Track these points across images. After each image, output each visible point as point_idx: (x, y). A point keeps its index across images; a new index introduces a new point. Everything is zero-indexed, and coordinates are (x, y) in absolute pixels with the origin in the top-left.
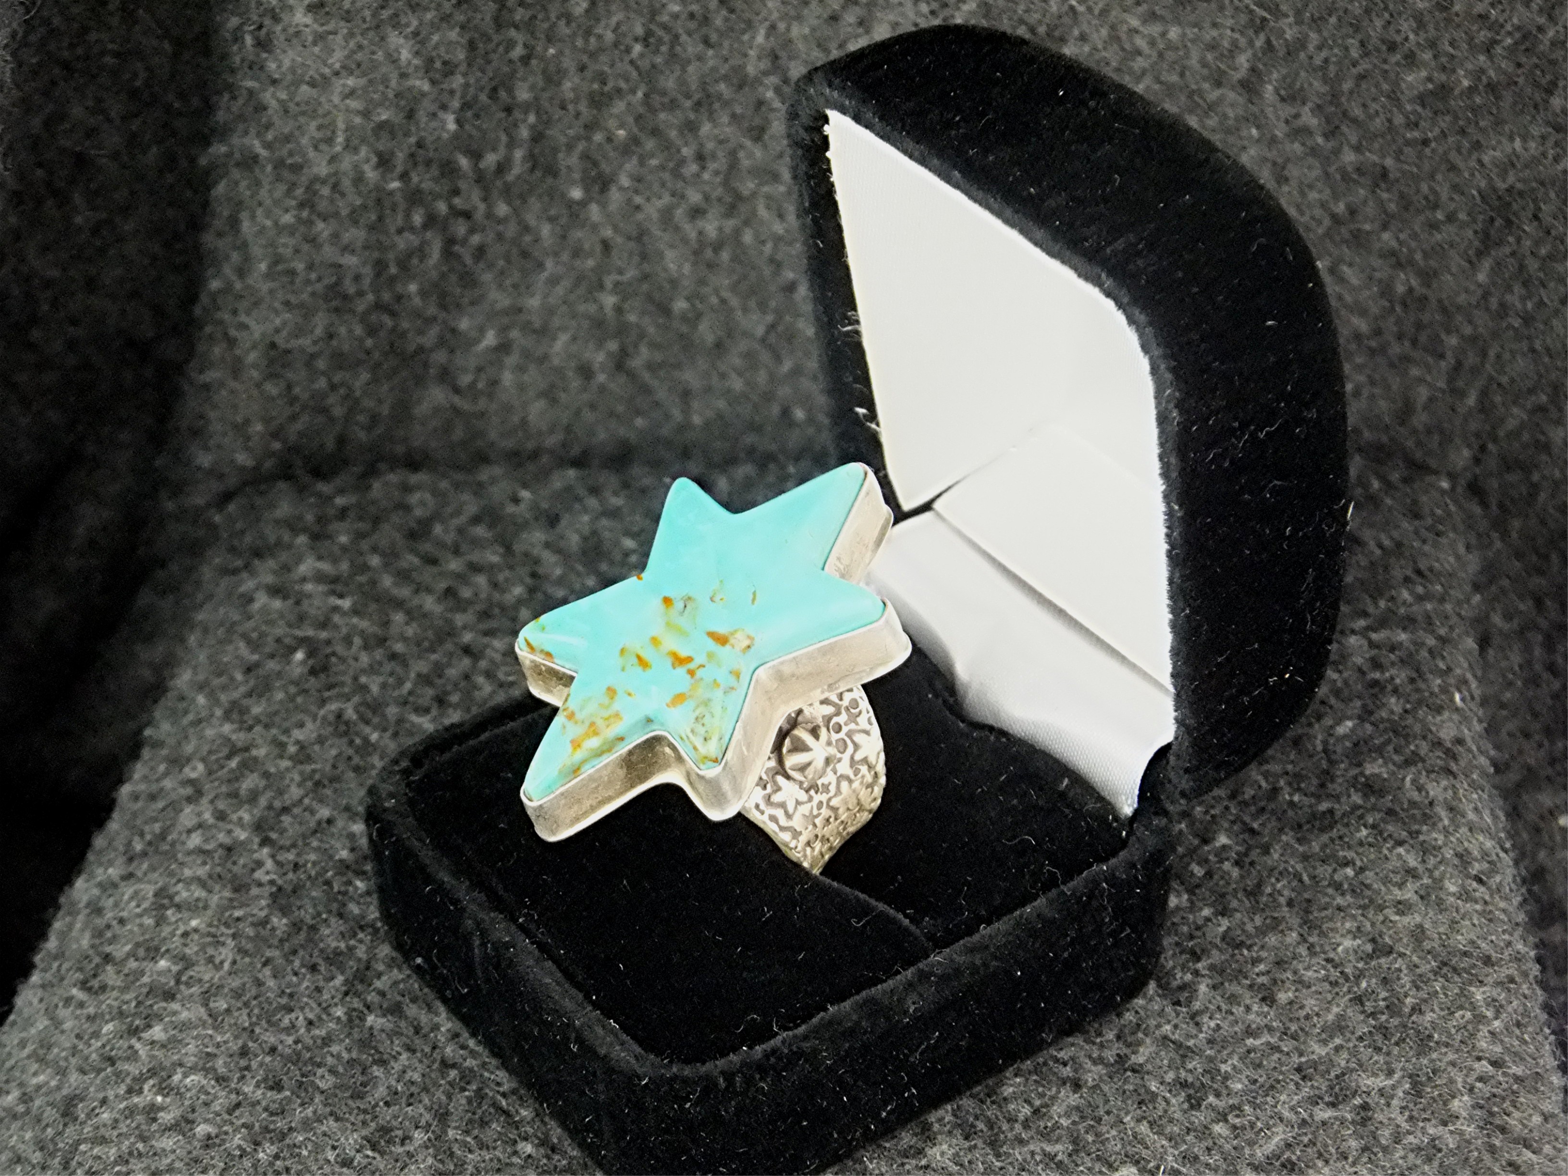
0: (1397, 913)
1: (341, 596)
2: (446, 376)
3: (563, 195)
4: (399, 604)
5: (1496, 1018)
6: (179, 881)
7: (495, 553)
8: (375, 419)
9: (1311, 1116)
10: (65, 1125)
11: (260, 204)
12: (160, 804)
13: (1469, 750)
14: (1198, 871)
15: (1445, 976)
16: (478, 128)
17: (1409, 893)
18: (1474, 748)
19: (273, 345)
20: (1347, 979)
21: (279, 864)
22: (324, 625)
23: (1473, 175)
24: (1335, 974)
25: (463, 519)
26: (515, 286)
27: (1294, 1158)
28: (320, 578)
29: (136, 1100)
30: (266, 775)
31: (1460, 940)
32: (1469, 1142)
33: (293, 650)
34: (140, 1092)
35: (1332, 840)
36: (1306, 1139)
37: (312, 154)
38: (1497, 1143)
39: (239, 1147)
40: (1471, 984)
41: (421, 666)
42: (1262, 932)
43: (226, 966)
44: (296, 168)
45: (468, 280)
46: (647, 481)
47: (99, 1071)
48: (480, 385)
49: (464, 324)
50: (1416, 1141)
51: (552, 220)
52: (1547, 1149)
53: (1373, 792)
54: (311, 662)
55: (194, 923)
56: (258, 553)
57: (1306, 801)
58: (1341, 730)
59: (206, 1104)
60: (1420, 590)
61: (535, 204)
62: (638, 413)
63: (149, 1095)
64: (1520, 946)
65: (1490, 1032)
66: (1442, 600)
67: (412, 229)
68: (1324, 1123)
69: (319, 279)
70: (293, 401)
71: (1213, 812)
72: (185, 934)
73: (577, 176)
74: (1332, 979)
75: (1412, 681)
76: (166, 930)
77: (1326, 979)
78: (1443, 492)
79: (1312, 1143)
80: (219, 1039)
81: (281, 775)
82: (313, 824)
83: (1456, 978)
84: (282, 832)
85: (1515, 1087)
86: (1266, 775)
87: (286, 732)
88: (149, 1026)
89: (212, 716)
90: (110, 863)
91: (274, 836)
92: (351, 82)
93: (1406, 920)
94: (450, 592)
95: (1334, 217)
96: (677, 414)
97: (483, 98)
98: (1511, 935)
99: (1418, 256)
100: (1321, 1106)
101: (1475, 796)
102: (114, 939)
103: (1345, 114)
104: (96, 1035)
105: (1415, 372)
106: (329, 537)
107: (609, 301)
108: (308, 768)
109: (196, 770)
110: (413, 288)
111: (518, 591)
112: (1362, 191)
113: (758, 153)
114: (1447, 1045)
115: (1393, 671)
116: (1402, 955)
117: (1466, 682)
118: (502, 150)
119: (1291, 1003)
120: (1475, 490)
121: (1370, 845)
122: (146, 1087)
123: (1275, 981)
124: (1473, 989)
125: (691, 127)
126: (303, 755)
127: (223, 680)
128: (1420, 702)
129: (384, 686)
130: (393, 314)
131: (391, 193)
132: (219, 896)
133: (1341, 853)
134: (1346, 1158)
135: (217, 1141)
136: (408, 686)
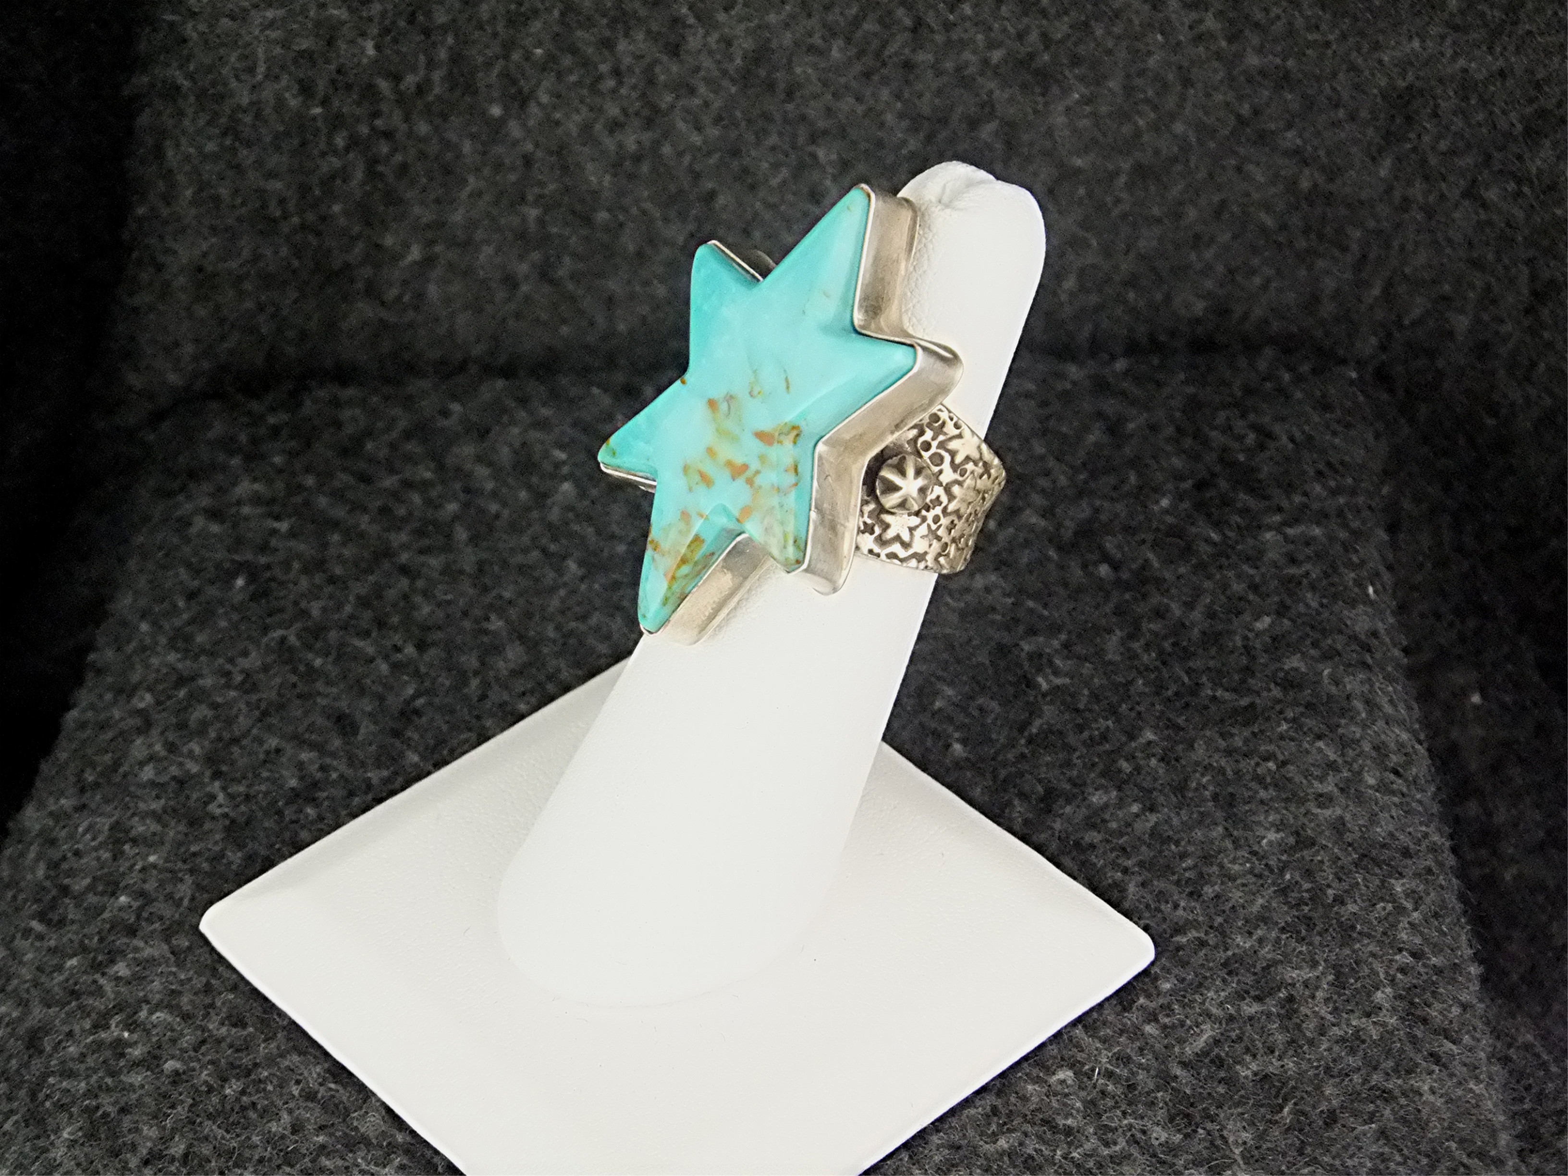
0: (1319, 807)
1: (278, 518)
2: (372, 291)
3: (484, 113)
4: (335, 525)
5: (1416, 909)
6: (134, 815)
7: (428, 469)
8: (303, 335)
9: (1239, 1010)
10: (30, 1057)
11: (184, 132)
12: (110, 735)
13: (1382, 643)
14: (1126, 766)
15: (1366, 869)
16: (398, 52)
17: (1329, 787)
18: (1387, 640)
19: (200, 269)
20: (1271, 871)
21: (231, 797)
22: (264, 548)
23: (1373, 75)
24: (1259, 867)
25: (394, 434)
26: (438, 201)
27: (1223, 1054)
28: (256, 500)
29: (103, 1035)
30: (215, 706)
31: (1380, 832)
32: (1391, 1033)
33: (232, 575)
34: (107, 1027)
35: (1254, 734)
36: (1233, 1035)
37: (234, 84)
38: (1419, 1034)
39: (206, 1082)
40: (1391, 877)
41: (359, 588)
42: (1188, 827)
43: (186, 902)
44: (220, 98)
45: (392, 198)
46: (574, 392)
47: (63, 1005)
48: (406, 298)
49: (389, 241)
50: (1342, 1033)
51: (473, 137)
52: (1466, 1038)
53: (1292, 687)
54: (252, 588)
55: (152, 859)
56: (193, 475)
57: (1227, 695)
58: (1259, 626)
59: (174, 1041)
60: (1332, 484)
61: (455, 121)
62: (564, 321)
63: (115, 1031)
64: (1436, 838)
65: (1409, 923)
66: (1353, 492)
67: (335, 152)
68: (1251, 1018)
69: (243, 204)
70: (222, 321)
71: (1138, 708)
72: (143, 869)
73: (496, 94)
74: (1256, 871)
75: (1326, 575)
76: (124, 866)
77: (1251, 871)
78: (1352, 382)
79: (1240, 1039)
80: (183, 977)
81: (229, 705)
82: (262, 756)
83: (1377, 870)
84: (232, 764)
85: (1434, 978)
86: (1189, 672)
87: (231, 661)
88: (112, 961)
89: (157, 644)
90: (62, 793)
91: (224, 768)
92: (270, 14)
93: (1328, 813)
94: (385, 511)
95: (1239, 117)
96: (600, 320)
97: (402, 24)
98: (1427, 826)
99: (1322, 153)
100: (1248, 1000)
101: (1390, 689)
102: (71, 873)
103: (1247, 17)
104: (59, 968)
105: (1321, 264)
106: (263, 457)
107: (533, 213)
108: (254, 697)
109: (145, 700)
110: (337, 208)
111: (452, 507)
112: (1266, 93)
113: (675, 69)
114: (1369, 936)
115: (1307, 567)
116: (1324, 847)
117: (1378, 574)
118: (422, 72)
119: (1217, 896)
120: (1383, 377)
121: (1292, 739)
122: (113, 1023)
123: (1201, 875)
124: (1393, 881)
125: (608, 44)
126: (249, 685)
127: (166, 605)
128: (1335, 597)
129: (324, 609)
130: (318, 234)
131: (314, 119)
132: (175, 830)
133: (1262, 748)
134: (1272, 1052)
135: (184, 1077)
136: (348, 609)
